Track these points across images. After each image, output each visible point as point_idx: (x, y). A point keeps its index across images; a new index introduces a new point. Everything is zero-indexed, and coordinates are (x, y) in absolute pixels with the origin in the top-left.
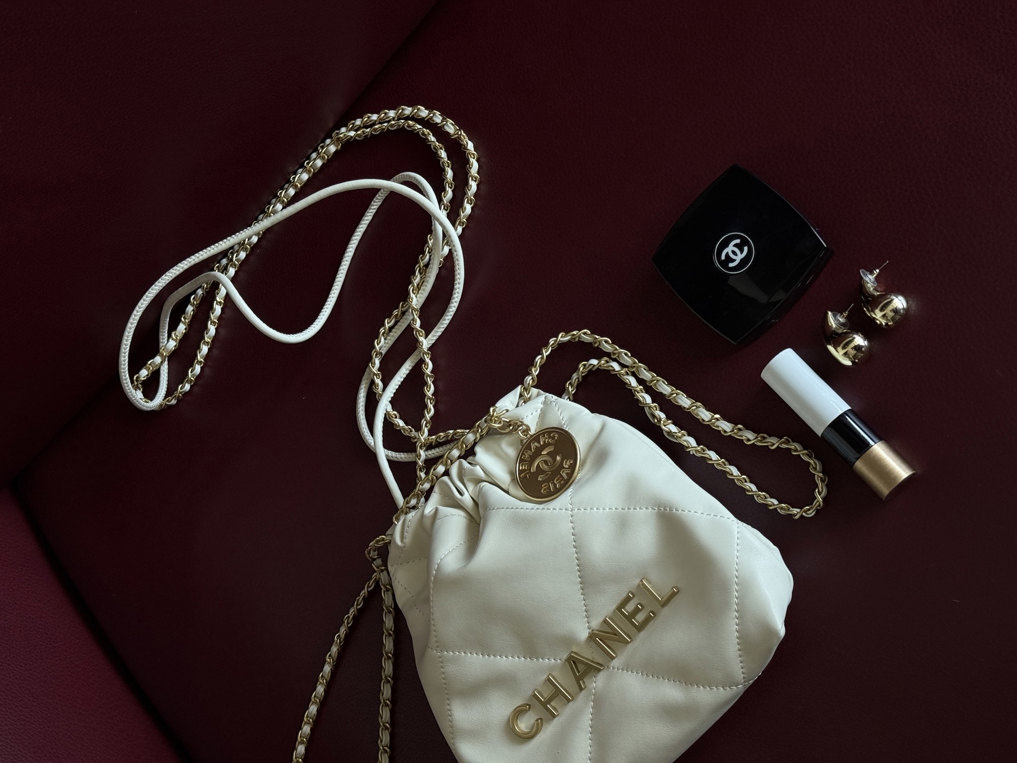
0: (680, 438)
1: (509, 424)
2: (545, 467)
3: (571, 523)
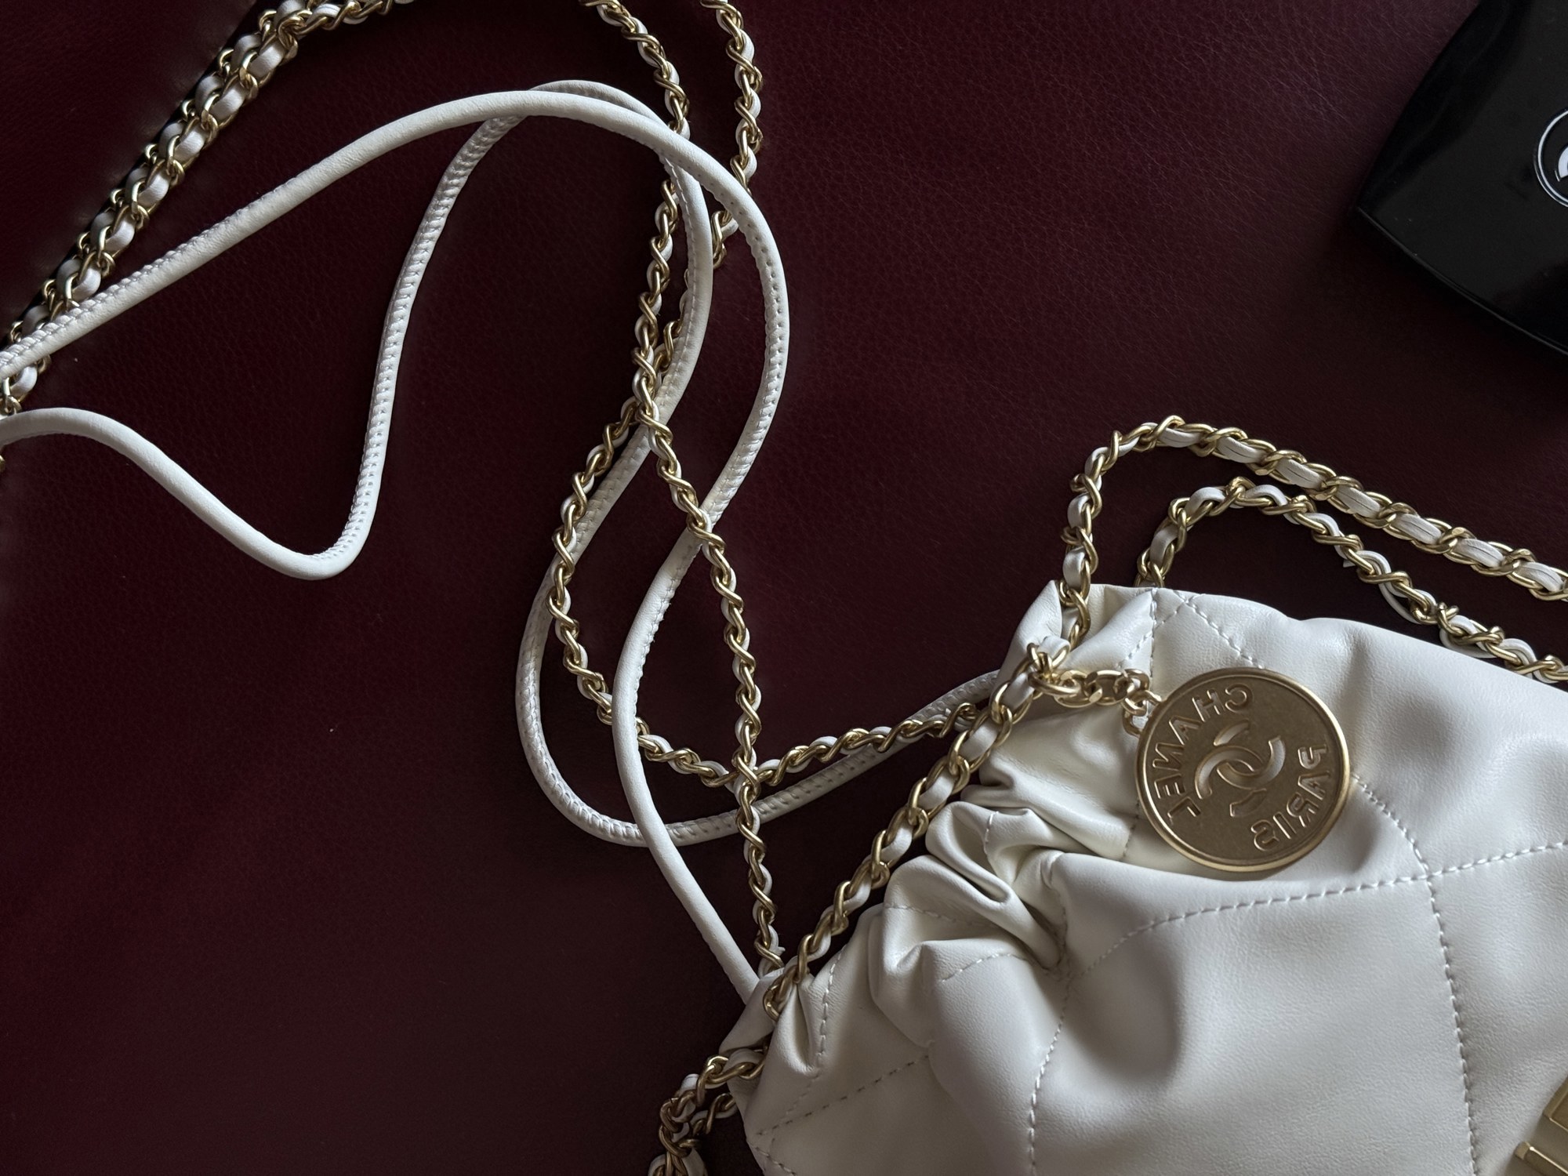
0: (1495, 644)
1: (1089, 683)
3: (1435, 911)
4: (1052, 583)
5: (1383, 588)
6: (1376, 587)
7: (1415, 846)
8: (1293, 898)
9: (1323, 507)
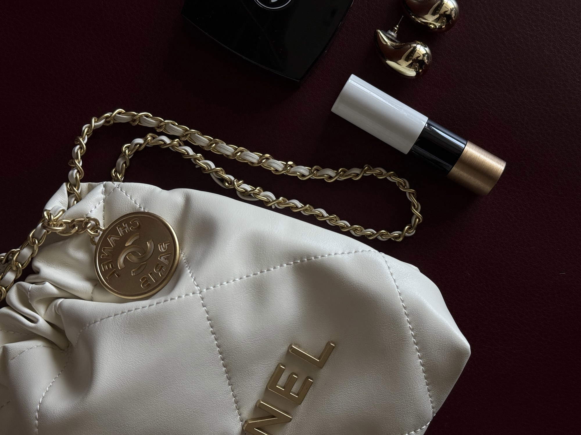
0: (258, 195)
1: (71, 225)
2: (134, 259)
3: (204, 306)
4: (65, 184)
5: (211, 174)
6: (209, 175)
7: (194, 280)
8: (143, 307)
9: (187, 143)
